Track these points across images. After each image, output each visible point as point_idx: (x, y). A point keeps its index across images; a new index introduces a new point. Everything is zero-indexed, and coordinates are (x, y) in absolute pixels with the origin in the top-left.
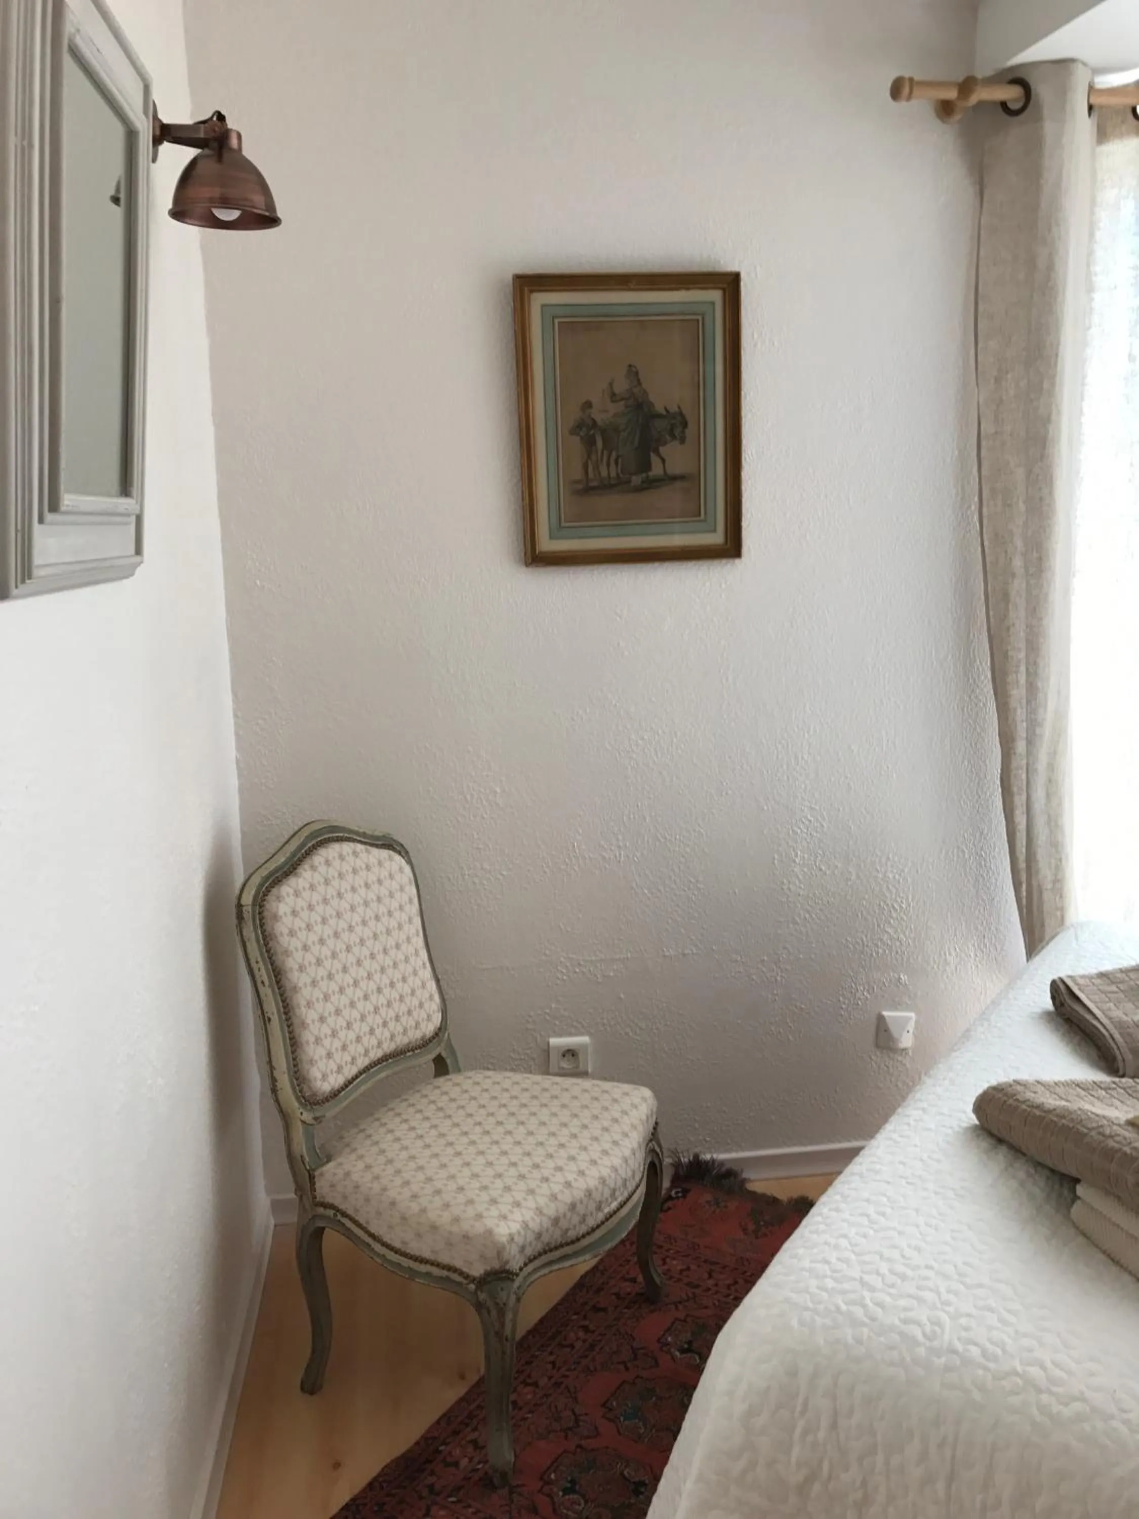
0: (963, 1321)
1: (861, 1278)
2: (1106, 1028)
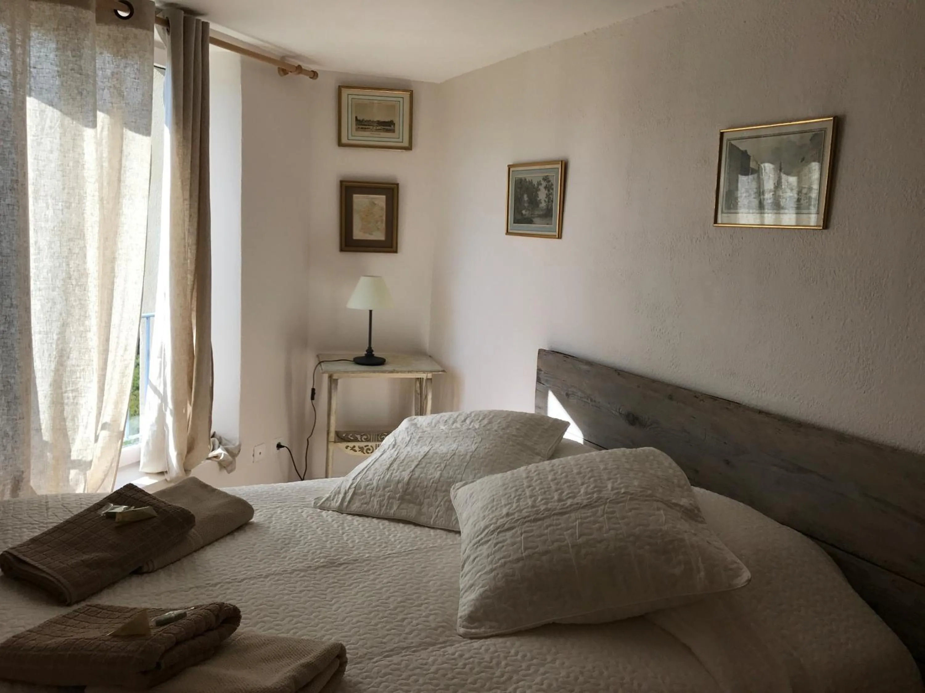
2: (52, 576)
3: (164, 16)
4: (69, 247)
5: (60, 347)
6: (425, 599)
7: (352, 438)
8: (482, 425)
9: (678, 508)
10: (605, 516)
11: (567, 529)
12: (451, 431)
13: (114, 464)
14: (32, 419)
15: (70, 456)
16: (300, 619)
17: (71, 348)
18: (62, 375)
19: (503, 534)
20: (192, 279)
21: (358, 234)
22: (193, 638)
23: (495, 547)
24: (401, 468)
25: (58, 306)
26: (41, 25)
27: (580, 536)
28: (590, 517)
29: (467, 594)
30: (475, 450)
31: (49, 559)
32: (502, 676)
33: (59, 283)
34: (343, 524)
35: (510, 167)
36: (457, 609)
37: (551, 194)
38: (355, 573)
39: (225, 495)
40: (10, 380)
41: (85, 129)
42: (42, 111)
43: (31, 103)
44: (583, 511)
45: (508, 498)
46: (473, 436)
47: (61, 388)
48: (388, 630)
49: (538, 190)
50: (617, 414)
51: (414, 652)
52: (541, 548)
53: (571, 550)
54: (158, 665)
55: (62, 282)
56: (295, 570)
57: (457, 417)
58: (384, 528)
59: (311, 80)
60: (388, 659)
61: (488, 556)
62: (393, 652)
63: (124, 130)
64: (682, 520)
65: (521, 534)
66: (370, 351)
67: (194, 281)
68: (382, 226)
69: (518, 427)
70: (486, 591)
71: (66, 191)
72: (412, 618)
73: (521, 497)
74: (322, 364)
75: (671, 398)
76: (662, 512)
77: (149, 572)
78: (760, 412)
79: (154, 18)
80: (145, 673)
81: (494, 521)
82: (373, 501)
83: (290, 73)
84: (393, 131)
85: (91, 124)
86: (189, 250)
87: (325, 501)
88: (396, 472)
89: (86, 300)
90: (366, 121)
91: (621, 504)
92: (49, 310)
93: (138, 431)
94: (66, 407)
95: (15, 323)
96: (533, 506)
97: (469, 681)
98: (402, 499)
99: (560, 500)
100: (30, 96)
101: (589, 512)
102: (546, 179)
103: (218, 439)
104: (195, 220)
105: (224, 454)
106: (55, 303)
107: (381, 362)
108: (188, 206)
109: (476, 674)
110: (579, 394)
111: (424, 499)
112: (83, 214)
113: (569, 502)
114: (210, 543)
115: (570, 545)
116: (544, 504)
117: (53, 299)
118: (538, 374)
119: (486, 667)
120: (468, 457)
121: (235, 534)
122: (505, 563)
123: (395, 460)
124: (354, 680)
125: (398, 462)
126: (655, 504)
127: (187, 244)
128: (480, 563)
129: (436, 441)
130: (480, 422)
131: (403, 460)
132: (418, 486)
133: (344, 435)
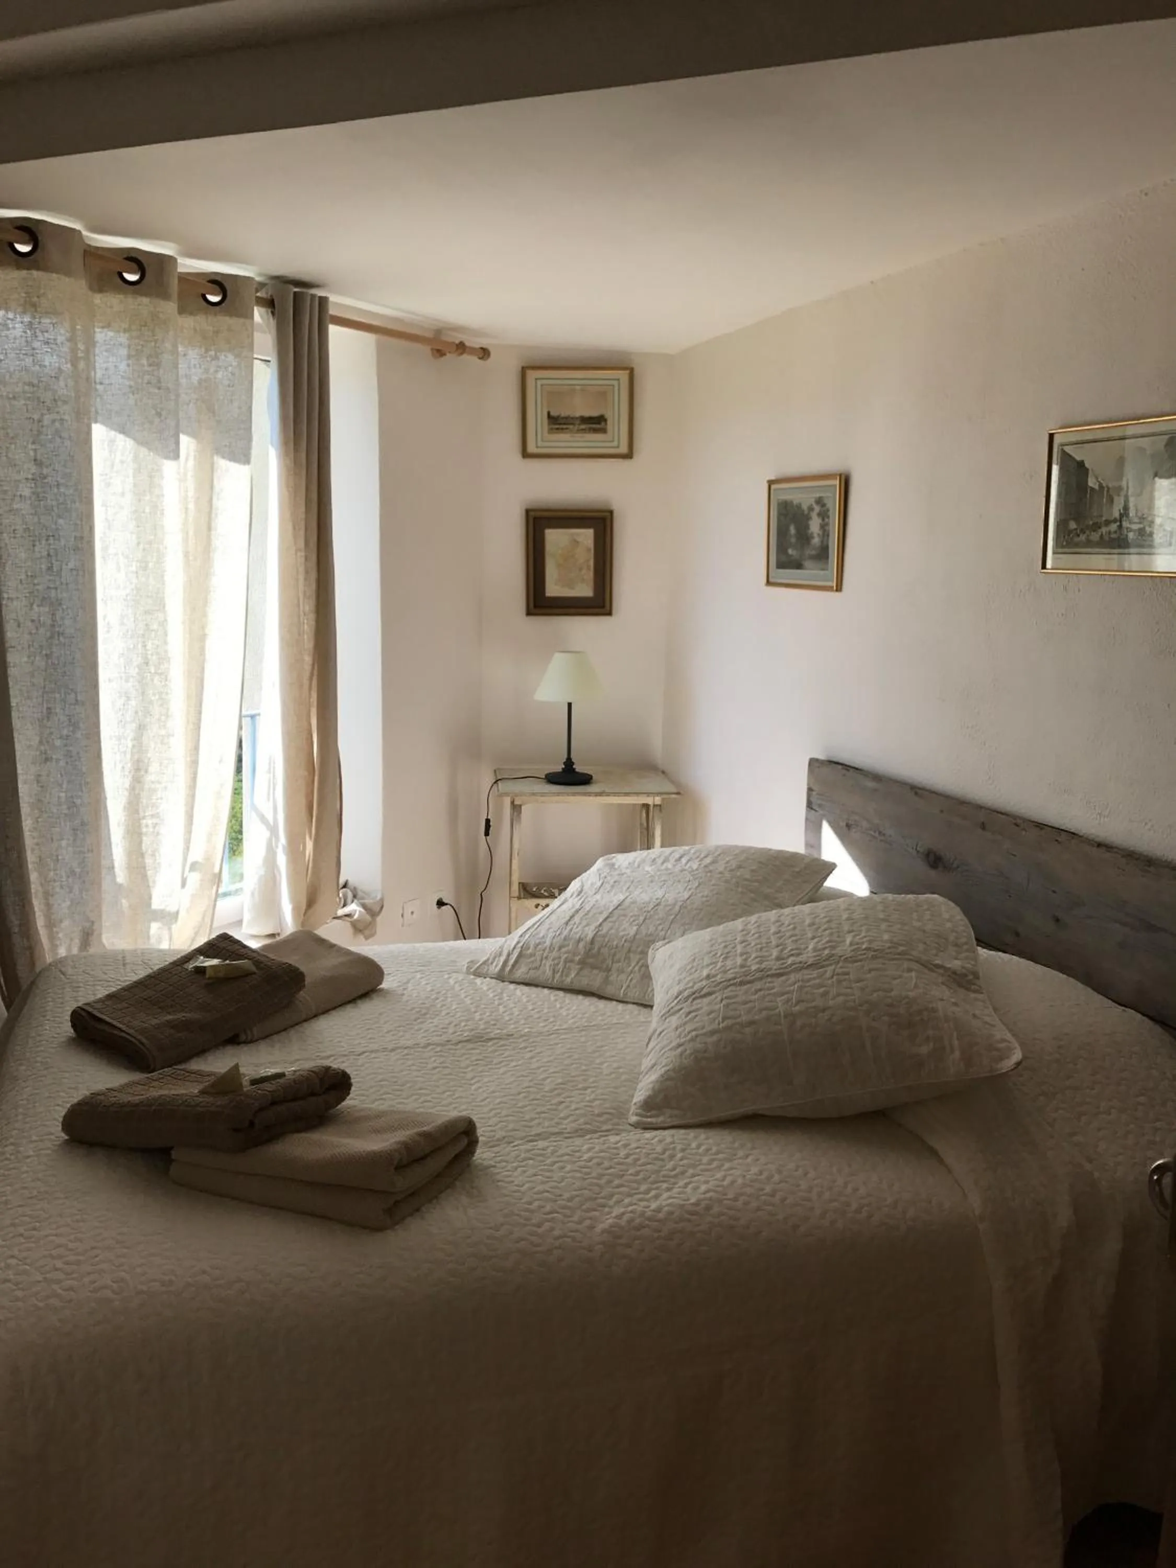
0: (139, 1270)
1: (45, 1278)
2: (133, 1037)
3: (267, 293)
4: (145, 623)
5: (136, 757)
6: (593, 1082)
7: (546, 894)
8: (702, 866)
9: (941, 971)
10: (835, 977)
11: (783, 994)
12: (658, 873)
13: (208, 920)
14: (103, 853)
15: (150, 905)
16: (429, 1098)
17: (149, 759)
18: (139, 794)
19: (698, 1001)
20: (311, 662)
21: (553, 589)
22: (295, 1099)
23: (686, 1017)
24: (584, 923)
25: (133, 703)
26: (108, 326)
27: (798, 1002)
28: (814, 979)
29: (647, 1076)
30: (688, 898)
31: (128, 1018)
32: (674, 1169)
33: (134, 671)
34: (502, 993)
35: (771, 483)
36: (632, 1096)
37: (827, 524)
38: (506, 1050)
39: (349, 953)
40: (75, 800)
41: (165, 461)
42: (112, 442)
43: (99, 432)
44: (805, 972)
45: (714, 955)
46: (687, 879)
47: (137, 812)
48: (538, 1113)
49: (808, 518)
50: (914, 853)
51: (566, 1138)
52: (744, 1018)
53: (782, 1021)
54: (252, 1124)
55: (137, 670)
56: (429, 1044)
57: (671, 854)
58: (556, 1000)
59: (479, 361)
60: (532, 1144)
61: (677, 1029)
62: (539, 1136)
63: (215, 458)
64: (944, 987)
65: (722, 1000)
66: (569, 763)
67: (313, 665)
68: (590, 575)
69: (754, 868)
70: (668, 1070)
71: (141, 546)
72: (571, 1102)
73: (729, 955)
74: (499, 782)
75: (983, 826)
76: (913, 974)
77: (246, 1042)
78: (1099, 845)
79: (254, 298)
80: (236, 1130)
81: (691, 984)
82: (545, 965)
83: (448, 354)
84: (604, 431)
85: (172, 454)
86: (305, 621)
87: (481, 965)
88: (577, 927)
89: (167, 694)
90: (563, 418)
91: (859, 963)
92: (122, 707)
93: (242, 877)
94: (144, 838)
95: (81, 725)
96: (742, 966)
97: (630, 1172)
98: (583, 963)
99: (778, 958)
100: (96, 422)
101: (815, 973)
102: (819, 501)
103: (351, 891)
104: (313, 575)
105: (360, 911)
106: (128, 698)
107: (585, 780)
108: (303, 559)
109: (640, 1166)
110: (865, 824)
111: (612, 963)
112: (163, 576)
113: (790, 961)
114: (326, 1011)
115: (782, 1014)
116: (757, 963)
117: (126, 693)
118: (809, 796)
119: (657, 1159)
120: (677, 908)
121: (359, 1002)
122: (697, 1036)
123: (577, 911)
124: (486, 1163)
125: (581, 914)
126: (906, 965)
127: (302, 613)
128: (665, 1038)
129: (636, 887)
130: (700, 861)
131: (589, 911)
132: (606, 946)
133: (534, 890)
